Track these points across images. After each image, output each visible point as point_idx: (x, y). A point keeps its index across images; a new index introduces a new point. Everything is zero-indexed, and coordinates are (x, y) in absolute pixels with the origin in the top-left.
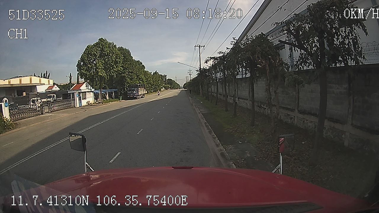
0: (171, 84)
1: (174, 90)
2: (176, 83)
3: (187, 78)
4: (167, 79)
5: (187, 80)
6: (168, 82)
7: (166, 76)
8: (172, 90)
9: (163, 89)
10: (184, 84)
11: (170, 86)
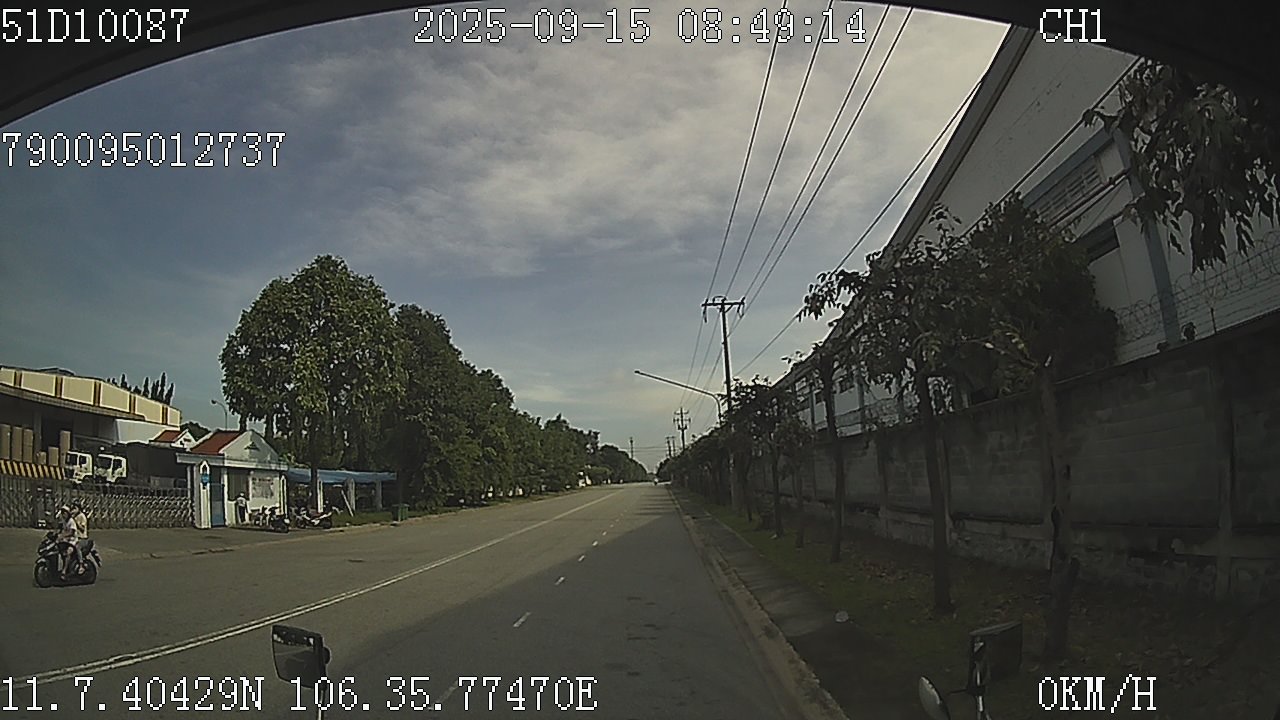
0: (616, 466)
1: (625, 485)
2: (631, 460)
3: (671, 445)
4: (600, 445)
5: (670, 451)
6: (602, 458)
7: (596, 438)
8: (616, 485)
9: (585, 482)
10: (661, 464)
11: (609, 472)
